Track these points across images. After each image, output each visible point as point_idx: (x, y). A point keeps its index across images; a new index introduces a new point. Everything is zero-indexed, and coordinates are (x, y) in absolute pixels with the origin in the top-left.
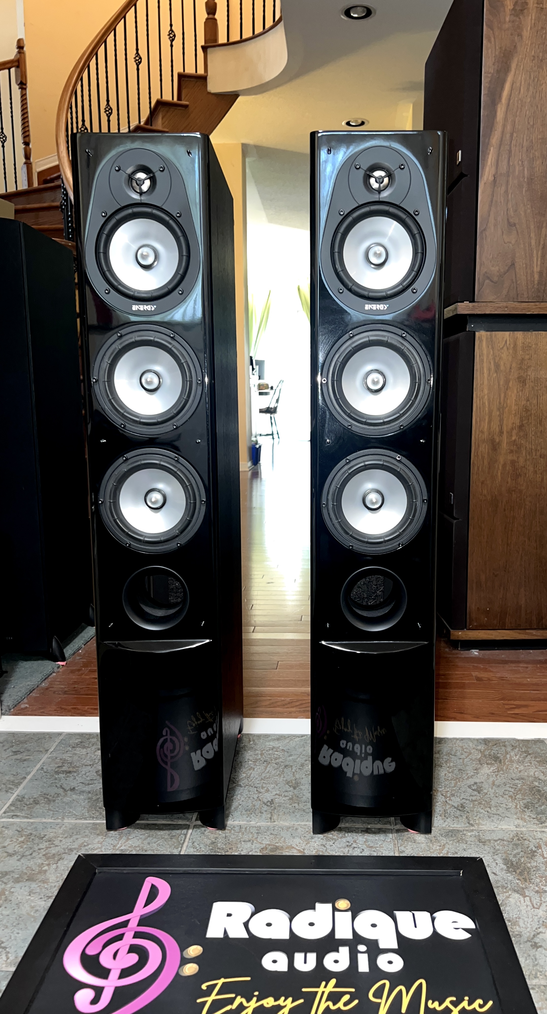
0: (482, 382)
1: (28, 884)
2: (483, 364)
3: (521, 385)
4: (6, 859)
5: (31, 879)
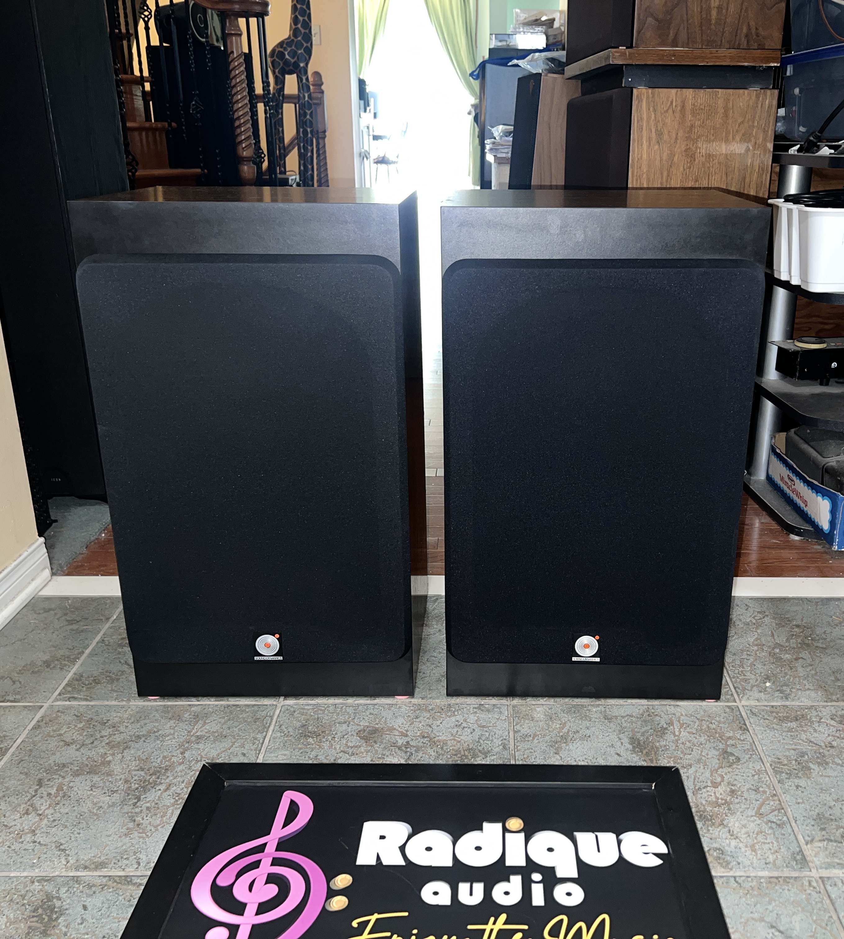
0: (640, 156)
1: (88, 777)
2: (642, 131)
3: (689, 161)
4: (63, 748)
5: (92, 772)
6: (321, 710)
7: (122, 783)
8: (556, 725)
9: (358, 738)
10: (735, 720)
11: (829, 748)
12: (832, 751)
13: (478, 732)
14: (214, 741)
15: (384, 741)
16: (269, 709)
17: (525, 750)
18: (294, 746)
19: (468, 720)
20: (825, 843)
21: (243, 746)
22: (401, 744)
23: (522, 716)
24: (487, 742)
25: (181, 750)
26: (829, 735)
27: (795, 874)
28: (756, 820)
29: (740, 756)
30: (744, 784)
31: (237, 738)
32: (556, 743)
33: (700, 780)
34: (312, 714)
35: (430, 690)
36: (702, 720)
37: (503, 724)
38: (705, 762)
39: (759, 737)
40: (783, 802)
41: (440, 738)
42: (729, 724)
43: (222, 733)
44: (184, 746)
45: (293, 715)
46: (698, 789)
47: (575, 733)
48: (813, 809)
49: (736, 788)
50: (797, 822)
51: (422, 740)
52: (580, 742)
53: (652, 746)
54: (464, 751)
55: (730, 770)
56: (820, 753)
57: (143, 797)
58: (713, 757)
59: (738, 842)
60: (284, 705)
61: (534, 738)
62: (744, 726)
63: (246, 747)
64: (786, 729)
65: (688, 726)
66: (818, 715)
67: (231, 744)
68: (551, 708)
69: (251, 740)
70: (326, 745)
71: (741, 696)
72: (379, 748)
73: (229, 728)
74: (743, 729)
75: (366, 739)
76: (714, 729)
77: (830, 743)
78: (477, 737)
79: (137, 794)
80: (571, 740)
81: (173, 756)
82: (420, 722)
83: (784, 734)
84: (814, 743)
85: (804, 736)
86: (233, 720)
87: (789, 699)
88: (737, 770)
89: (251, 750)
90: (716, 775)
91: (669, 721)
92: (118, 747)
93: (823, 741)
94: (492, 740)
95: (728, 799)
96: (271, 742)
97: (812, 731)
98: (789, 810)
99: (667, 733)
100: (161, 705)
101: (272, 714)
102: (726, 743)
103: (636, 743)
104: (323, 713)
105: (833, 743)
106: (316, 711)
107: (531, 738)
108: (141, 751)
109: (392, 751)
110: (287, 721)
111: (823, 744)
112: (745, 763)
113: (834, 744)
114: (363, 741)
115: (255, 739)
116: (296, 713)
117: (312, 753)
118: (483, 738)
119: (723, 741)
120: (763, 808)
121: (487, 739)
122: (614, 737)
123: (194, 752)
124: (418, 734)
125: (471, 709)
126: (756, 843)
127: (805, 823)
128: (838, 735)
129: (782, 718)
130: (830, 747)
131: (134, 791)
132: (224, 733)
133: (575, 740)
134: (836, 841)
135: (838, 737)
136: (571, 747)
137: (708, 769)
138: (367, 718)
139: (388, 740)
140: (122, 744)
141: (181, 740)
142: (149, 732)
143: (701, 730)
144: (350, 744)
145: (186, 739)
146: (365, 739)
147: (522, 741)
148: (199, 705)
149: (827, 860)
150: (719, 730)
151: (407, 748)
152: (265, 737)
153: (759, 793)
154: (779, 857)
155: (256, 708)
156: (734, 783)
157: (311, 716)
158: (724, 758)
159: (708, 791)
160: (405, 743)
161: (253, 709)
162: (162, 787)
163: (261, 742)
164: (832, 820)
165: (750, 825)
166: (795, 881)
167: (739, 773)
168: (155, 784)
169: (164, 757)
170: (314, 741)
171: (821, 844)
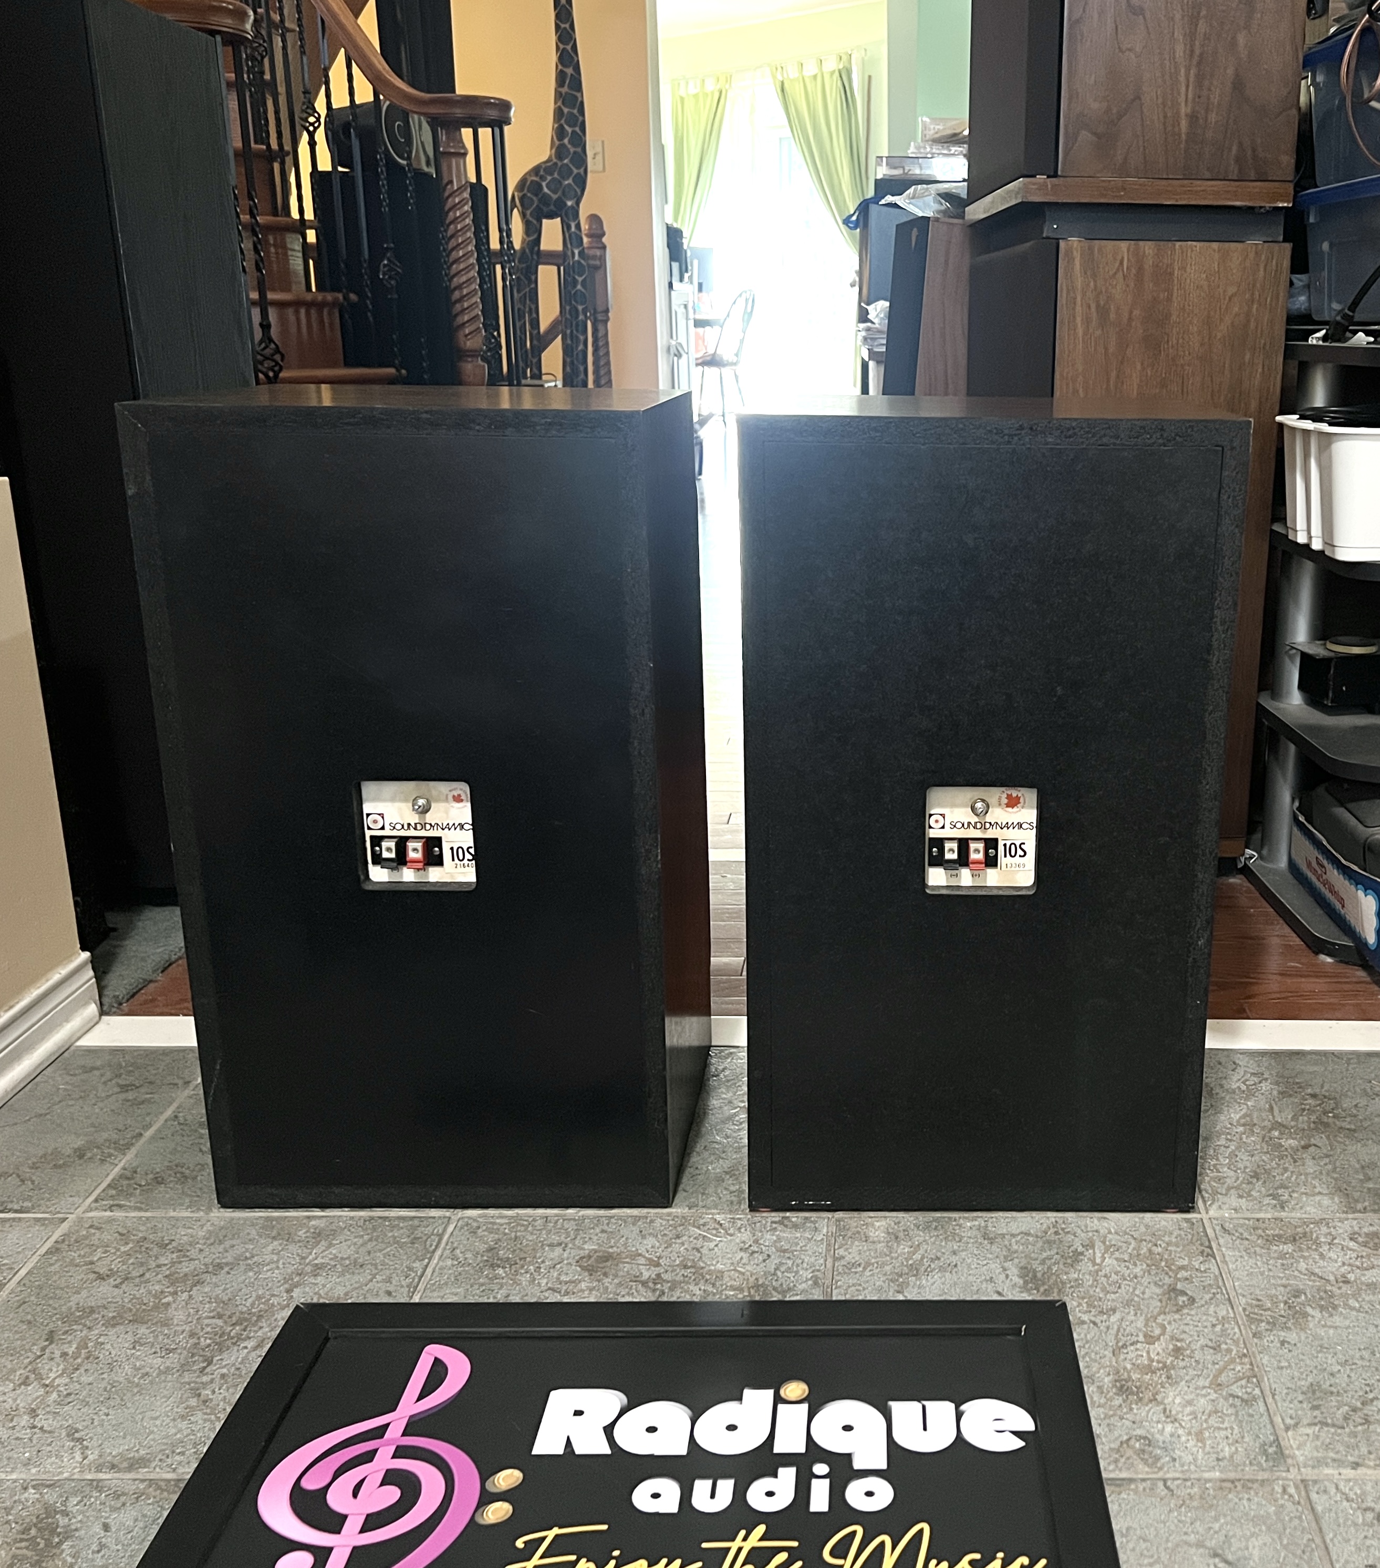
1: (130, 1328)
4: (93, 1284)
5: (137, 1320)
6: (523, 1225)
7: (185, 1338)
8: (904, 1248)
9: (578, 1269)
10: (1194, 1240)
11: (1341, 1284)
12: (1345, 1288)
13: (775, 1260)
14: (342, 1274)
15: (621, 1273)
16: (437, 1224)
17: (849, 1287)
18: (472, 1281)
19: (761, 1242)
20: (1317, 1428)
21: (389, 1280)
22: (647, 1277)
23: (850, 1234)
24: (789, 1275)
25: (287, 1286)
26: (1344, 1264)
27: (1261, 1476)
28: (1209, 1394)
29: (1194, 1295)
30: (1196, 1338)
31: (380, 1267)
32: (901, 1276)
33: (1127, 1331)
34: (507, 1231)
35: (703, 1194)
36: (1141, 1240)
37: (818, 1246)
38: (1139, 1305)
39: (1230, 1266)
40: (1258, 1367)
41: (713, 1268)
42: (1184, 1246)
43: (356, 1260)
44: (292, 1279)
45: (475, 1233)
46: (1122, 1347)
47: (932, 1260)
48: (1304, 1376)
49: (1184, 1344)
50: (1276, 1397)
51: (683, 1271)
52: (939, 1275)
53: (1056, 1281)
54: (749, 1288)
55: (1177, 1316)
56: (1326, 1292)
57: (219, 1358)
58: (1152, 1298)
59: (1176, 1428)
60: (462, 1218)
61: (865, 1269)
62: (1209, 1250)
63: (394, 1282)
64: (1276, 1255)
65: (1118, 1250)
66: (1330, 1234)
67: (369, 1277)
68: (899, 1223)
69: (402, 1271)
70: (525, 1279)
71: (1209, 1203)
72: (611, 1284)
73: (369, 1253)
74: (1205, 1254)
75: (591, 1270)
76: (1159, 1254)
77: (1343, 1276)
78: (773, 1266)
79: (208, 1354)
80: (926, 1271)
81: (273, 1295)
82: (683, 1244)
83: (1271, 1262)
84: (1319, 1277)
85: (1303, 1265)
86: (376, 1240)
87: (1286, 1209)
88: (1189, 1318)
89: (402, 1286)
90: (1154, 1325)
91: (1088, 1242)
92: (184, 1282)
93: (1332, 1273)
94: (797, 1272)
95: (1168, 1362)
96: (435, 1274)
97: (1317, 1257)
98: (1266, 1379)
99: (1082, 1260)
100: (261, 1217)
101: (440, 1231)
102: (1176, 1275)
103: (1030, 1275)
104: (526, 1230)
105: (1349, 1276)
106: (513, 1227)
107: (861, 1269)
108: (222, 1288)
109: (631, 1288)
110: (465, 1242)
111: (1332, 1278)
112: (1203, 1306)
113: (1351, 1277)
114: (586, 1274)
115: (410, 1269)
116: (480, 1230)
117: (501, 1292)
118: (783, 1269)
119: (1170, 1273)
120: (1223, 1375)
121: (789, 1270)
122: (995, 1266)
123: (307, 1289)
124: (678, 1262)
125: (769, 1224)
126: (1205, 1429)
127: (1289, 1398)
128: (1358, 1263)
129: (1271, 1238)
130: (1344, 1282)
131: (203, 1350)
132: (361, 1260)
133: (931, 1271)
134: (1334, 1425)
135: (1358, 1268)
136: (924, 1282)
137: (1141, 1315)
138: (596, 1238)
139: (628, 1272)
140: (190, 1278)
141: (289, 1271)
142: (237, 1259)
143: (1139, 1255)
144: (563, 1278)
145: (297, 1269)
146: (589, 1270)
147: (845, 1273)
148: (323, 1217)
149: (1315, 1454)
150: (1166, 1256)
151: (655, 1284)
152: (427, 1266)
153: (1220, 1351)
154: (1240, 1449)
155: (416, 1222)
156: (1183, 1336)
157: (505, 1234)
158: (1170, 1299)
159: (1137, 1350)
160: (653, 1276)
161: (410, 1223)
162: (250, 1344)
163: (419, 1273)
164: (1332, 1393)
165: (1198, 1401)
166: (1262, 1486)
167: (1191, 1322)
168: (239, 1338)
169: (259, 1298)
170: (505, 1272)
171: (1309, 1431)
